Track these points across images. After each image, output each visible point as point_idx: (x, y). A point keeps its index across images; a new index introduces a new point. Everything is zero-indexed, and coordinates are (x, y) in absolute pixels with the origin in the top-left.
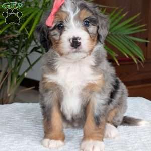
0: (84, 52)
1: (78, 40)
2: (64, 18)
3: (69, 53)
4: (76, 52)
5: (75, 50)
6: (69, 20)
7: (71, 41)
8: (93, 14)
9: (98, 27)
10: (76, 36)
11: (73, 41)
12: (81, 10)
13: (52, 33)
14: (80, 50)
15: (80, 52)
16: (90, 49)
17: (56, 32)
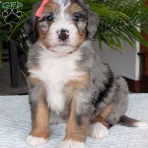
0: (71, 46)
1: (66, 33)
2: (54, 9)
3: (56, 46)
4: (63, 45)
5: (62, 42)
6: (59, 12)
7: (59, 33)
8: (84, 10)
9: (87, 24)
10: (64, 29)
11: (61, 33)
12: (72, 4)
13: (41, 24)
14: (68, 43)
15: (67, 45)
16: (78, 44)
17: (45, 23)
